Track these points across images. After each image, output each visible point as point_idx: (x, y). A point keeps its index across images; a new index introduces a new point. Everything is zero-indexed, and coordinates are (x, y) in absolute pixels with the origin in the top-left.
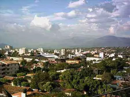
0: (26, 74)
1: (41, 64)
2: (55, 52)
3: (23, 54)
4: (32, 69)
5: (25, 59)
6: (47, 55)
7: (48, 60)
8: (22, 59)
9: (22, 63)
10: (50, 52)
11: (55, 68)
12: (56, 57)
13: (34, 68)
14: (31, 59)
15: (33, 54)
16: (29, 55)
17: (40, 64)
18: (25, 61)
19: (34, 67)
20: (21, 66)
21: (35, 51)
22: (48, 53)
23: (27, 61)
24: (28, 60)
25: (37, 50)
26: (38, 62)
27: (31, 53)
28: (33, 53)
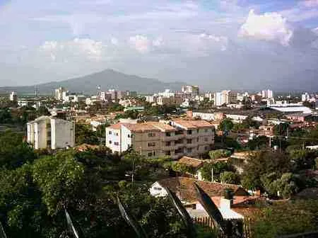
0: (233, 152)
1: (269, 129)
2: (304, 99)
3: (225, 105)
4: (246, 141)
5: (228, 116)
6: (283, 107)
7: (285, 118)
8: (221, 117)
9: (222, 126)
10: (291, 99)
11: (305, 138)
12: (307, 111)
13: (251, 138)
14: (244, 117)
15: (247, 105)
16: (239, 106)
17: (266, 129)
18: (229, 121)
19: (252, 135)
20: (220, 133)
21: (253, 98)
22: (285, 101)
23: (235, 121)
24: (237, 119)
25: (259, 94)
26: (261, 123)
27: (243, 102)
28: (249, 102)
